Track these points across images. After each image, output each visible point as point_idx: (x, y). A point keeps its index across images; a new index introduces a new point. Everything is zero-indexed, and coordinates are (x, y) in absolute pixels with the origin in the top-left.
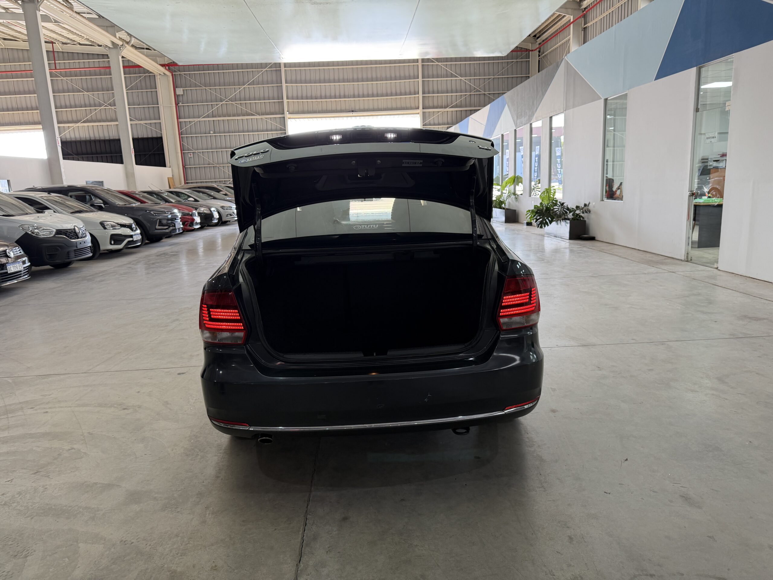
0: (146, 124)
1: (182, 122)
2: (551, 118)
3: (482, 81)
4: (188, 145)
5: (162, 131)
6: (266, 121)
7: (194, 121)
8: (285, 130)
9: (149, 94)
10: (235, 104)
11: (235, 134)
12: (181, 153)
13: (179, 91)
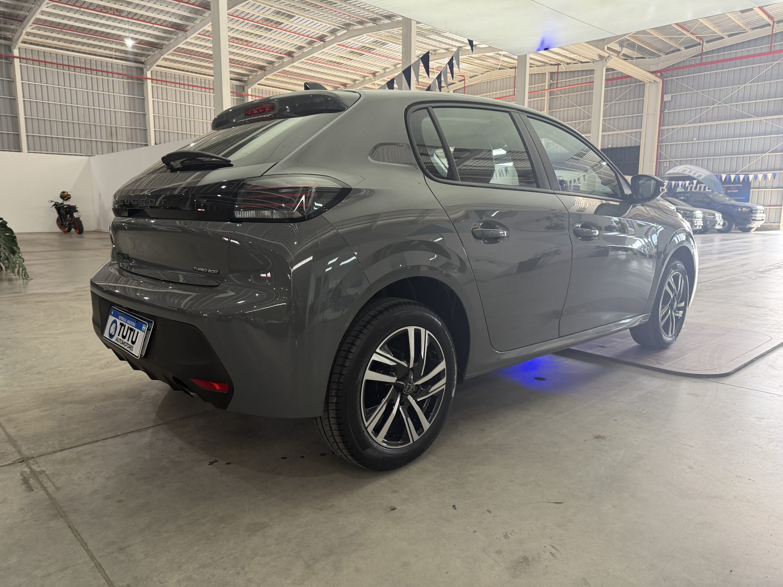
1: (664, 129)
4: (665, 154)
5: (641, 140)
6: (766, 122)
7: (677, 128)
9: (636, 103)
10: (729, 106)
11: (722, 140)
12: (657, 162)
13: (667, 98)
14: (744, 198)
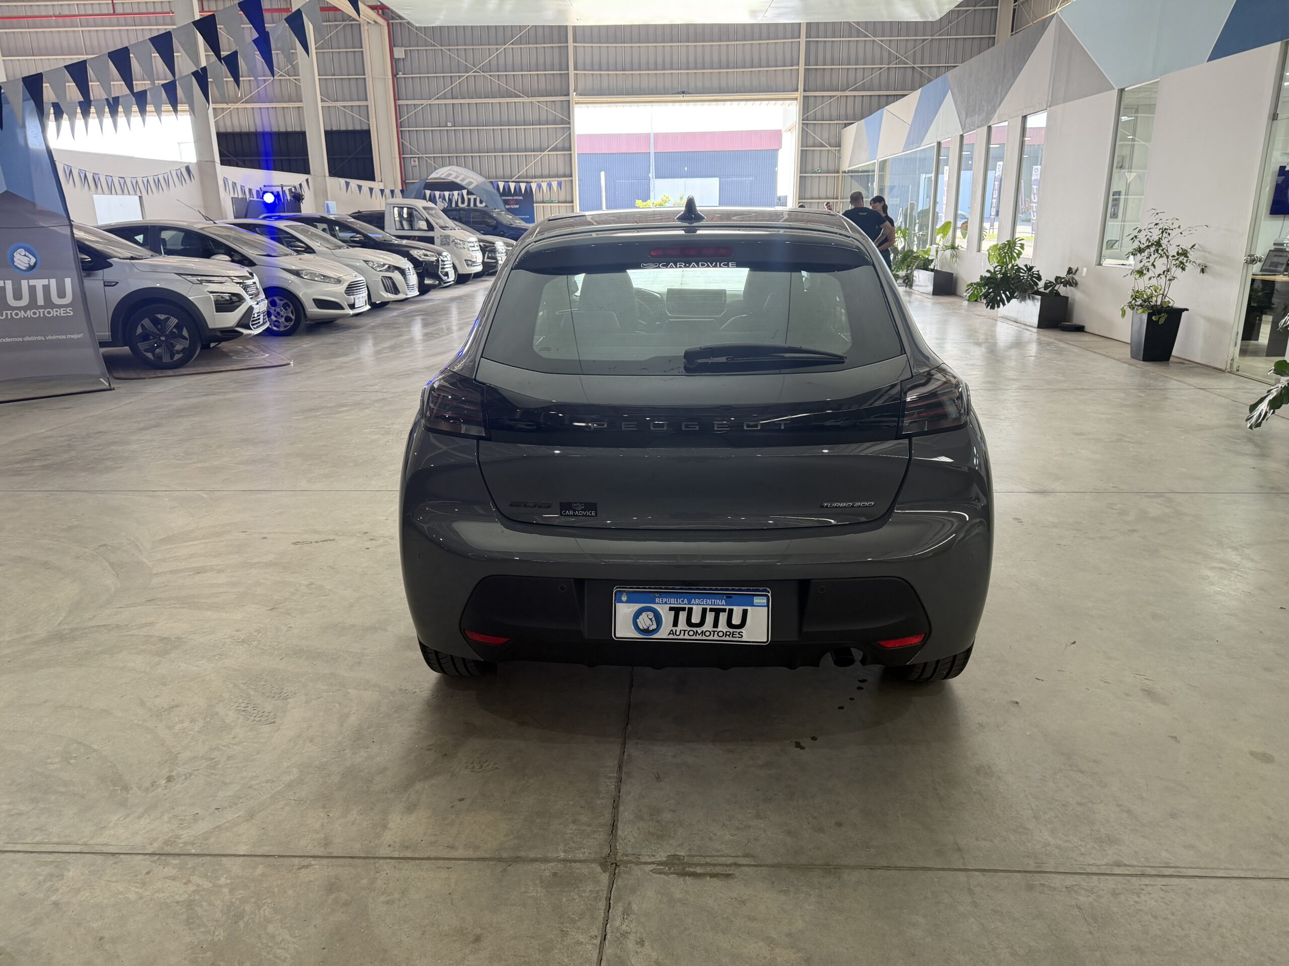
0: (344, 107)
1: (402, 105)
2: (1025, 118)
3: (910, 45)
4: (410, 145)
5: (370, 119)
6: (539, 106)
7: (422, 105)
8: (569, 123)
9: (350, 56)
10: (489, 77)
11: (487, 128)
12: (400, 158)
13: (399, 53)
14: (528, 216)
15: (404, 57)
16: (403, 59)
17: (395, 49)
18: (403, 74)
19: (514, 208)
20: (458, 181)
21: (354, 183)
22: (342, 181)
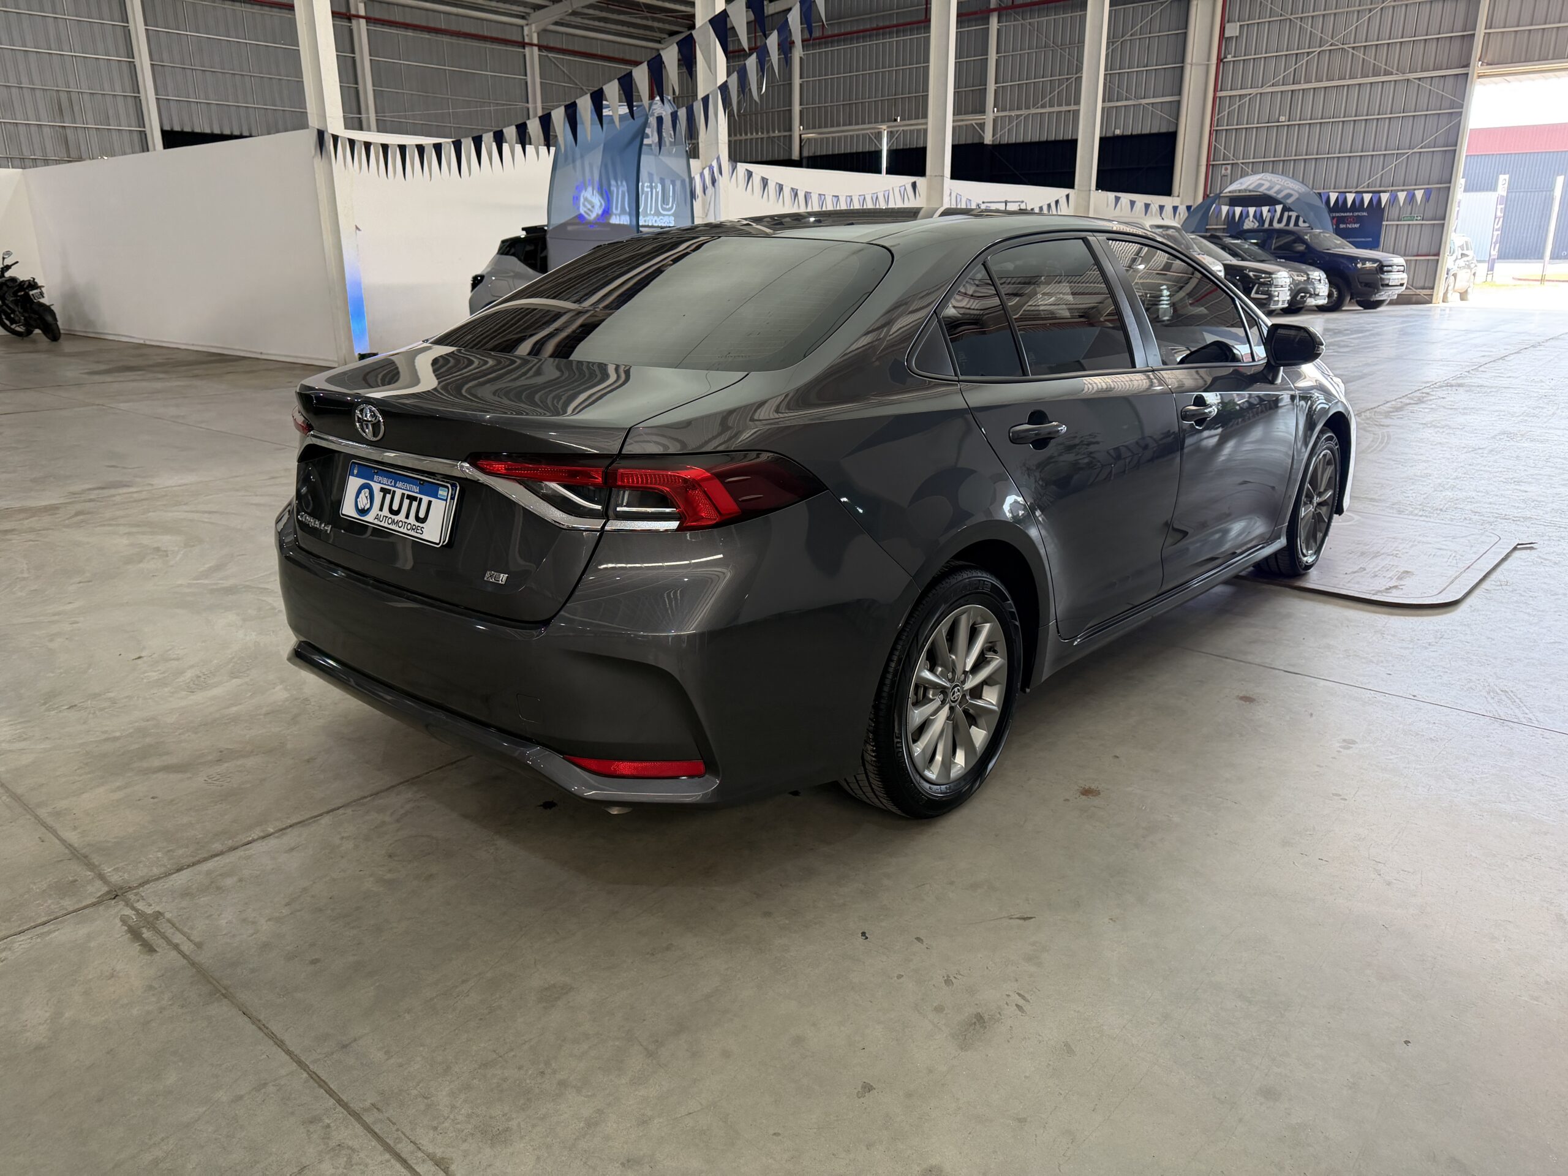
1: (1224, 97)
4: (1225, 149)
5: (1179, 118)
6: (1419, 84)
7: (1250, 94)
8: (1462, 106)
9: (1171, 40)
10: (1351, 50)
11: (1334, 120)
12: (1207, 166)
13: (1232, 30)
14: (1370, 239)
15: (1238, 34)
16: (1237, 37)
17: (1228, 26)
18: (1235, 57)
19: (1352, 228)
20: (1272, 193)
21: (1126, 198)
22: (1111, 195)
